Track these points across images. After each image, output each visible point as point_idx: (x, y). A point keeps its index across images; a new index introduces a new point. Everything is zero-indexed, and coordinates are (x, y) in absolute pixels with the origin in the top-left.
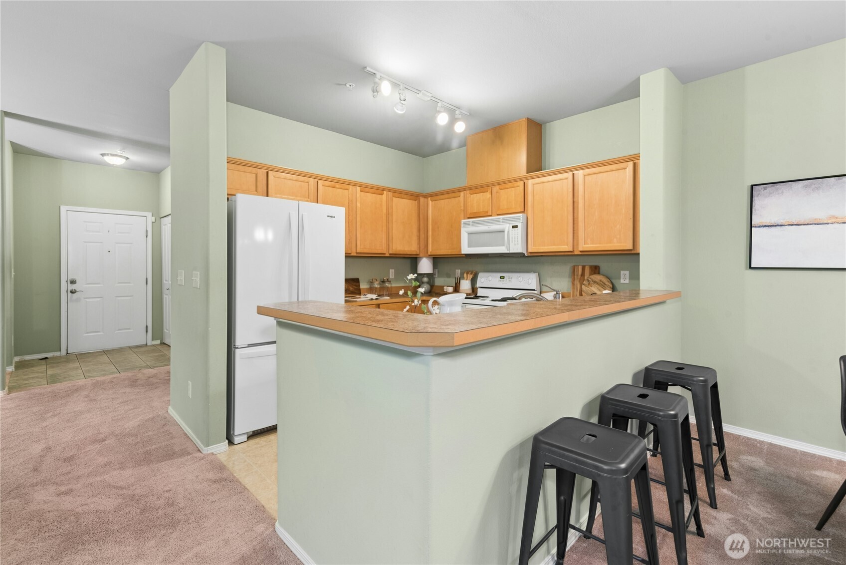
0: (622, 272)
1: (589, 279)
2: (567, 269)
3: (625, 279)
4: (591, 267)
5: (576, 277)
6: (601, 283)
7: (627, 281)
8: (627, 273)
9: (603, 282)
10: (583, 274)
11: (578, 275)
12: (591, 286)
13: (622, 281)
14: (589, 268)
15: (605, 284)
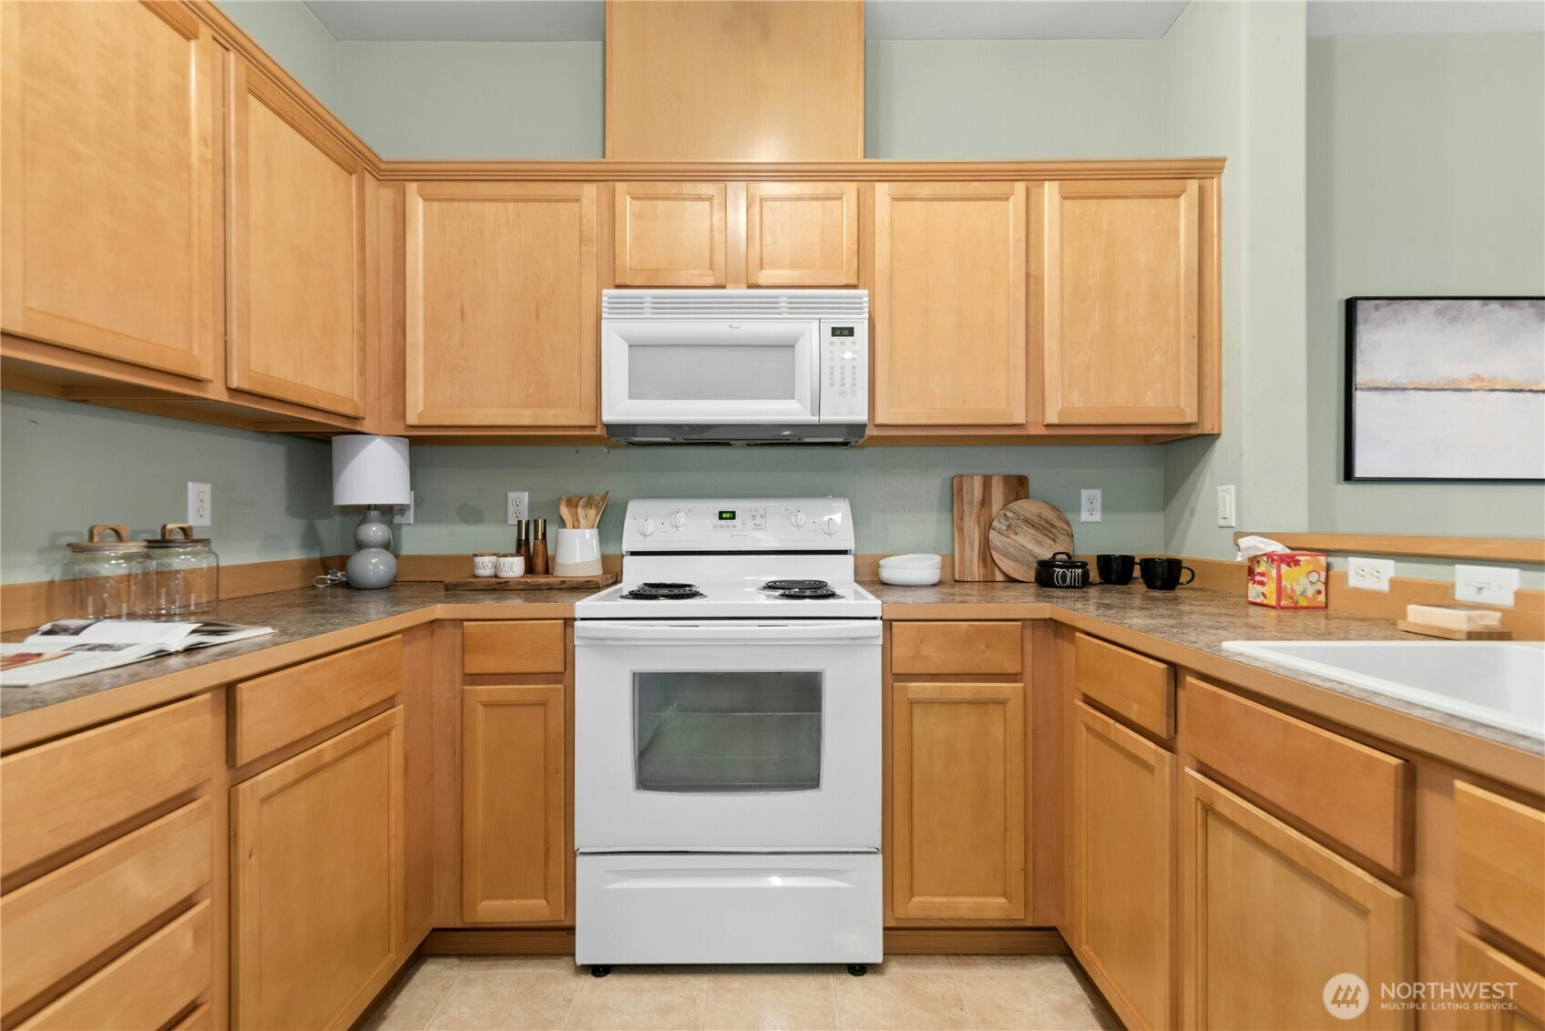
0: (1085, 493)
1: (1009, 514)
2: (932, 484)
3: (1091, 511)
4: (1007, 479)
5: (966, 508)
6: (1043, 523)
7: (1097, 517)
8: (1097, 493)
9: (1047, 522)
10: (986, 501)
11: (971, 504)
12: (1016, 534)
13: (1085, 516)
14: (1001, 484)
15: (1053, 526)
